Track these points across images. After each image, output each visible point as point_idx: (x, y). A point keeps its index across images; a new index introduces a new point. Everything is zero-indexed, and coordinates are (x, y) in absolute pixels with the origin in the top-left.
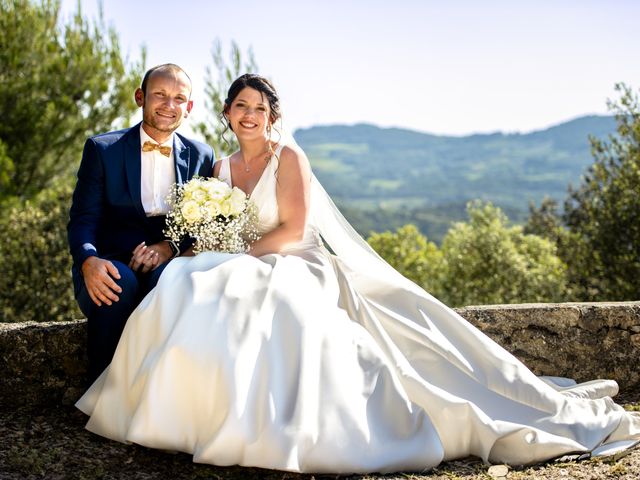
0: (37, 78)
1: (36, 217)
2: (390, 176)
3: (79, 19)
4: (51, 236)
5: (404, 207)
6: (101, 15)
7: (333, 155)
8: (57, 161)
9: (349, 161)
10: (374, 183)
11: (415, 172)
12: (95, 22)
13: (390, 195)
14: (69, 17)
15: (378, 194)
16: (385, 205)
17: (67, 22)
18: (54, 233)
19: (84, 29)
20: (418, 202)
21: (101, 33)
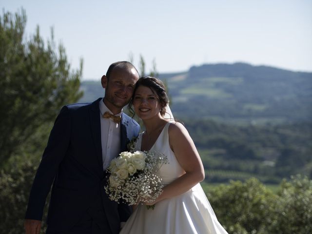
0: (8, 79)
1: (8, 181)
2: (259, 102)
3: (37, 39)
4: (18, 197)
5: (269, 124)
6: (52, 37)
7: (218, 85)
8: (21, 134)
9: (229, 90)
10: (247, 106)
11: (277, 99)
12: (48, 42)
13: (259, 115)
14: (30, 37)
15: (250, 115)
16: (254, 122)
17: (28, 40)
18: (20, 194)
19: (41, 45)
20: (279, 121)
21: (52, 49)
